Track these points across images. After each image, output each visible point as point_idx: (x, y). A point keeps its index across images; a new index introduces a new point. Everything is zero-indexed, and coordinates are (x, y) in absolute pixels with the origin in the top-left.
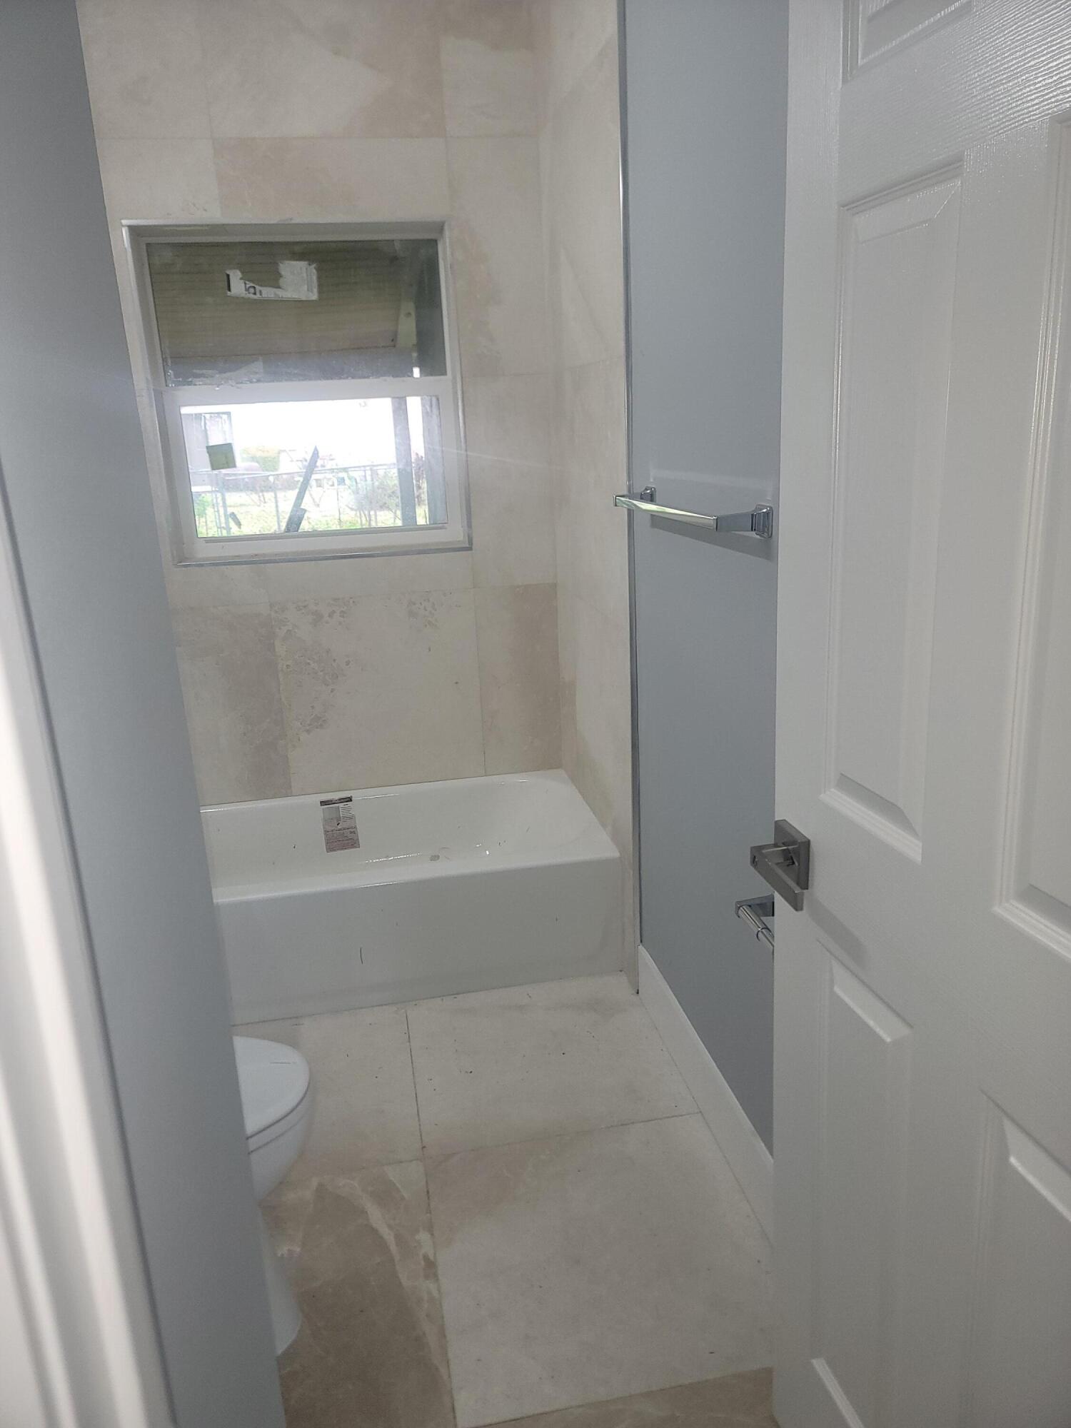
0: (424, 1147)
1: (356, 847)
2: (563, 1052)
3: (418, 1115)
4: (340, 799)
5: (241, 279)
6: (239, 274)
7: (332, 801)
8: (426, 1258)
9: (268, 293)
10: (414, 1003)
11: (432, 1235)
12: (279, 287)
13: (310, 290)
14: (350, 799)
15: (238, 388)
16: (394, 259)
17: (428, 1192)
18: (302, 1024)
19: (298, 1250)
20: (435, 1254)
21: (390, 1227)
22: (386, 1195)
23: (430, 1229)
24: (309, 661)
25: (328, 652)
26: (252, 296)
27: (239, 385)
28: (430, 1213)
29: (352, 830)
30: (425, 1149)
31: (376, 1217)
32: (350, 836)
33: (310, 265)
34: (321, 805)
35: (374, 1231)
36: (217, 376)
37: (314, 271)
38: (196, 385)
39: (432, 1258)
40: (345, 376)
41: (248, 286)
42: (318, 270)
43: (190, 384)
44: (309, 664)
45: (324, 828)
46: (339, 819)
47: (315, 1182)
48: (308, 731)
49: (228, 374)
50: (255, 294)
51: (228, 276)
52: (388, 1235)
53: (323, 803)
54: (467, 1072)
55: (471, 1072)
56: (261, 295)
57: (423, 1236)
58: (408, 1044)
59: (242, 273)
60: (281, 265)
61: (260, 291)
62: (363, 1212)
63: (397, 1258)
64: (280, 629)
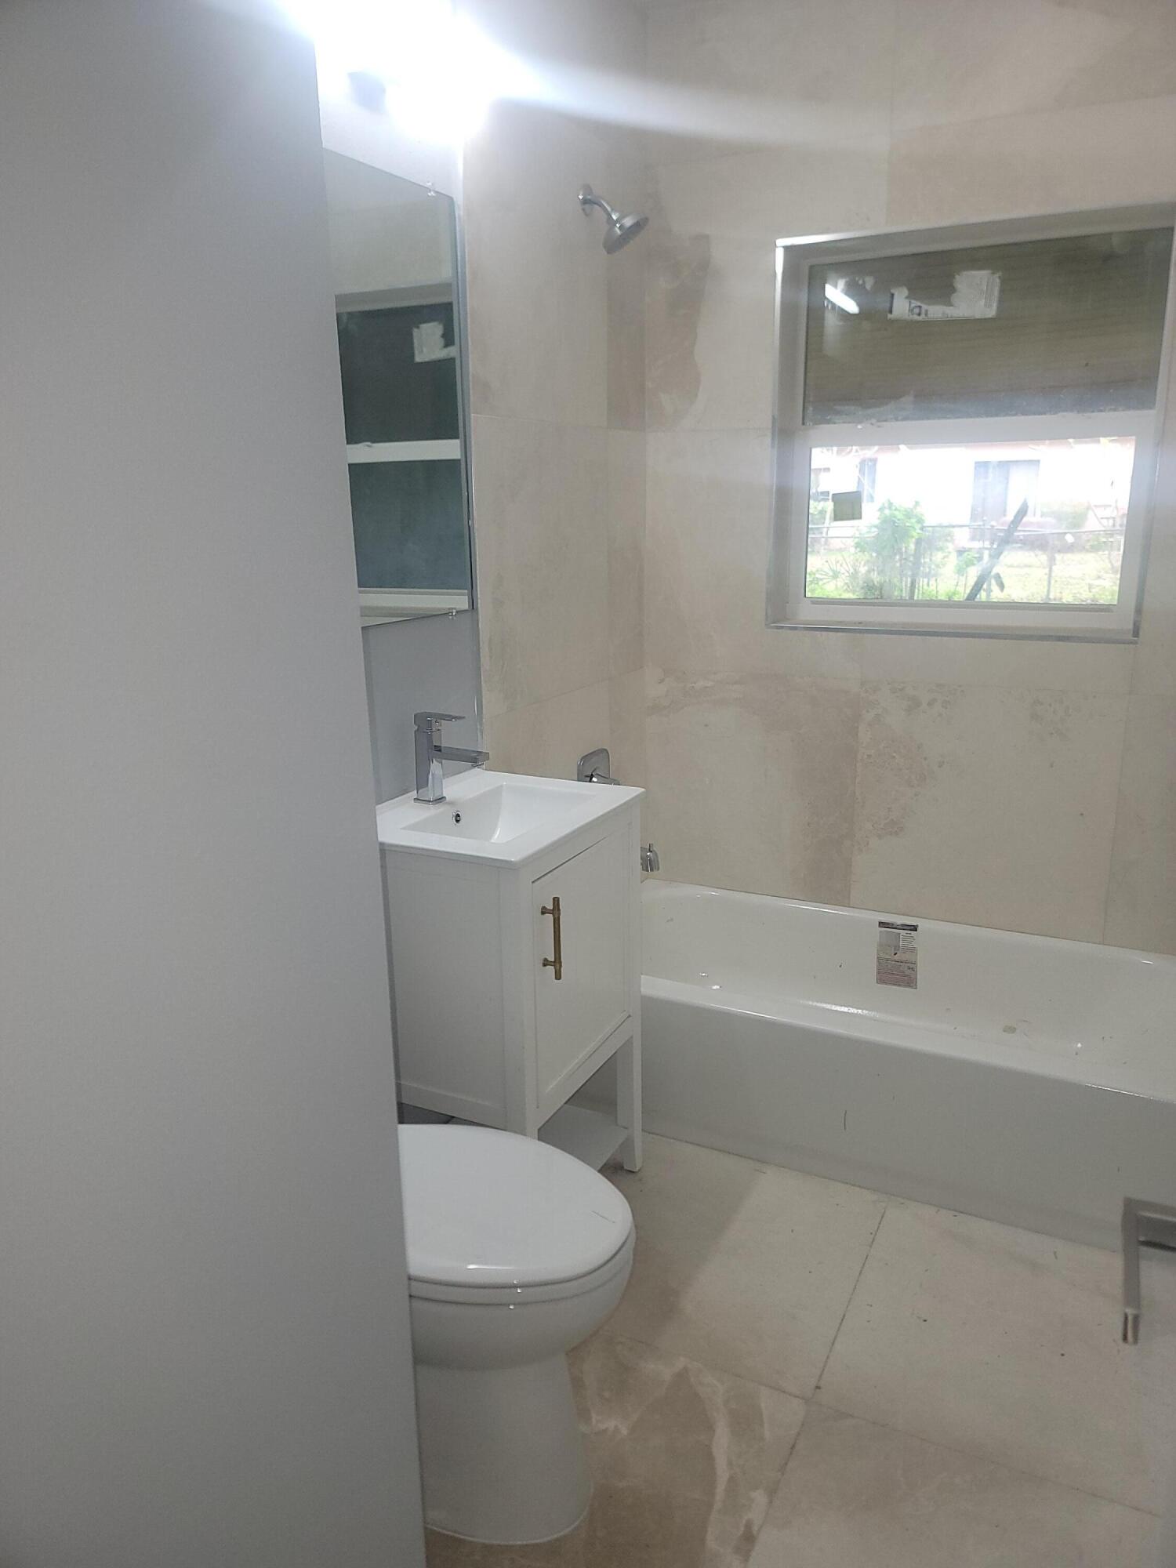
0: (818, 1387)
1: (912, 987)
2: (1063, 1352)
3: (833, 1344)
4: (903, 925)
5: (907, 298)
6: (905, 292)
7: (893, 924)
8: (749, 1525)
9: (936, 311)
10: (902, 1201)
11: (771, 1502)
12: (952, 305)
13: (988, 305)
14: (915, 928)
15: (879, 427)
16: (1109, 258)
17: (793, 1447)
18: (764, 1173)
19: (624, 1432)
20: (761, 1527)
21: (730, 1464)
22: (745, 1422)
23: (772, 1493)
24: (894, 754)
25: (919, 748)
26: (916, 317)
27: (879, 424)
28: (783, 1474)
29: (913, 966)
30: (818, 1390)
31: (722, 1442)
32: (908, 972)
33: (993, 273)
34: (880, 927)
35: (710, 1457)
36: (860, 413)
37: (998, 281)
38: (835, 423)
39: (755, 1529)
40: (1013, 412)
41: (913, 305)
42: (1003, 281)
43: (828, 422)
44: (894, 757)
45: (878, 954)
46: (897, 947)
47: (681, 1363)
48: (880, 837)
49: (870, 411)
50: (919, 314)
51: (893, 295)
52: (723, 1474)
53: (882, 924)
54: (919, 1318)
55: (925, 1321)
56: (926, 315)
57: (759, 1497)
58: (868, 1248)
59: (909, 289)
60: (957, 276)
61: (927, 311)
62: (710, 1428)
63: (718, 1505)
64: (868, 712)
